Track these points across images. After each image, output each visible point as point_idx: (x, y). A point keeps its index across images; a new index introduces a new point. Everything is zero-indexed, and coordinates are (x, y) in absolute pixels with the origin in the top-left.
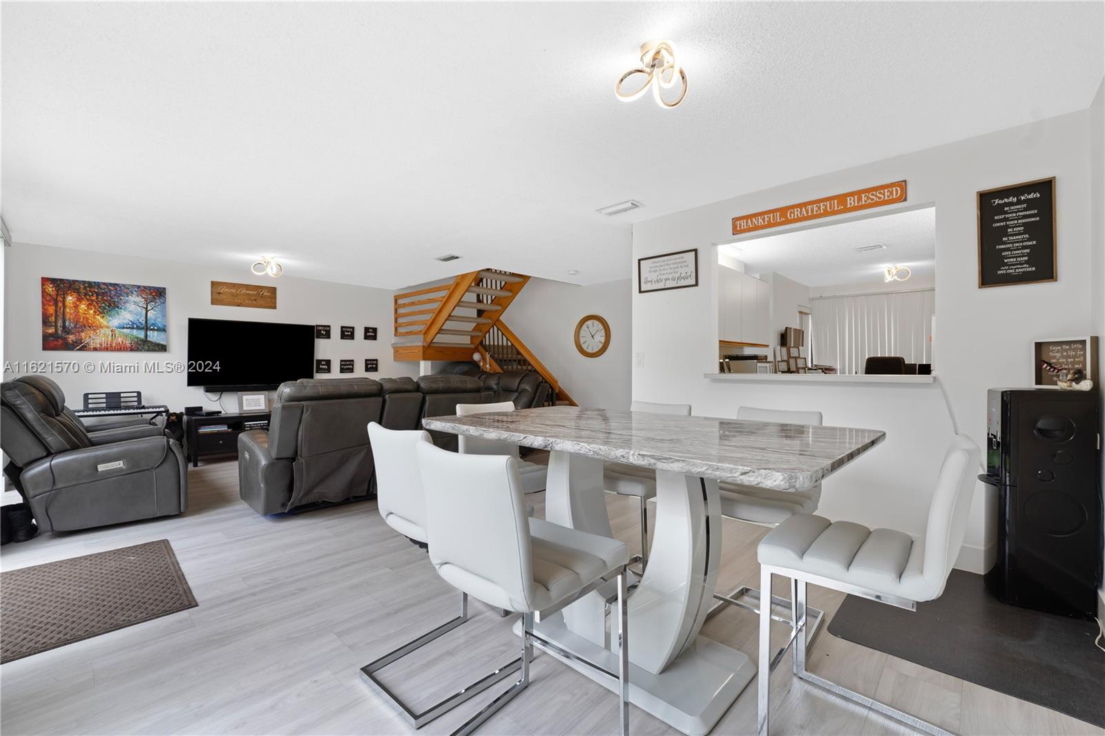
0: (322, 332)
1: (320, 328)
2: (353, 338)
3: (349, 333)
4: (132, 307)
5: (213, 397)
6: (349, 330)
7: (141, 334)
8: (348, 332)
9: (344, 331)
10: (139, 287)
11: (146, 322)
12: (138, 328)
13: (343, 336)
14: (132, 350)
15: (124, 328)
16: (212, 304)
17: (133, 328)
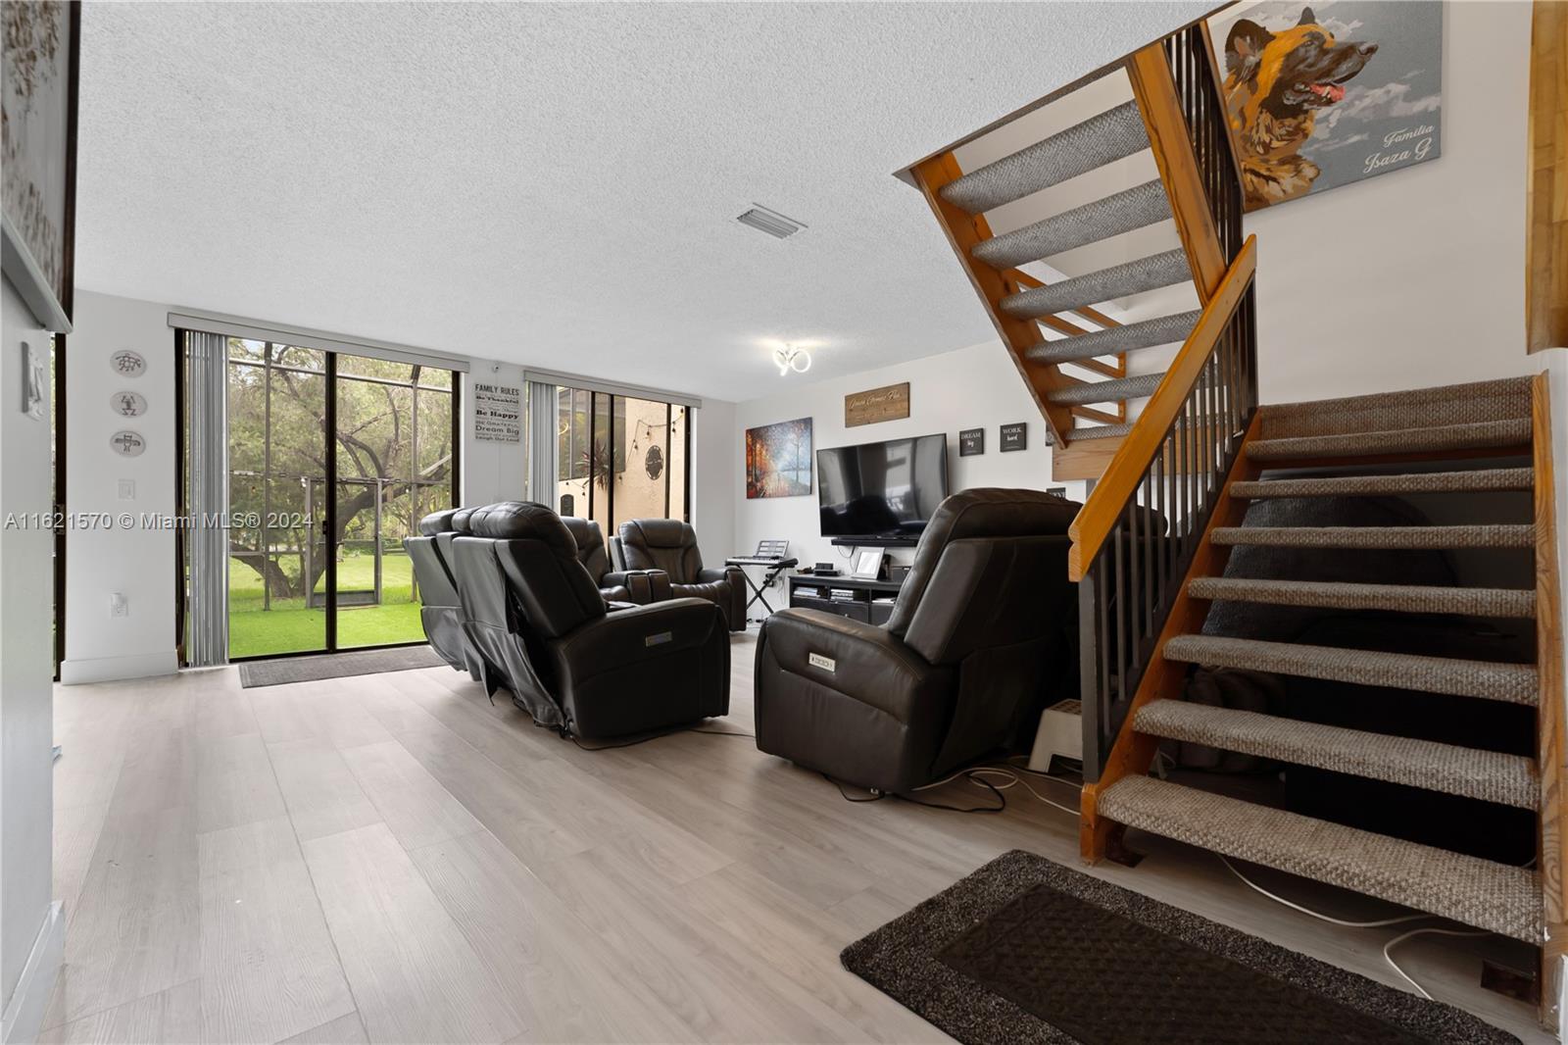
0: (969, 444)
1: (966, 436)
2: (1024, 447)
3: (1016, 438)
4: (790, 447)
5: (845, 550)
6: (1014, 430)
7: (792, 475)
8: (1012, 435)
9: (1007, 434)
10: (793, 422)
11: (798, 459)
12: (794, 469)
13: (1005, 447)
14: (790, 495)
15: (785, 470)
16: (846, 427)
17: (788, 470)
